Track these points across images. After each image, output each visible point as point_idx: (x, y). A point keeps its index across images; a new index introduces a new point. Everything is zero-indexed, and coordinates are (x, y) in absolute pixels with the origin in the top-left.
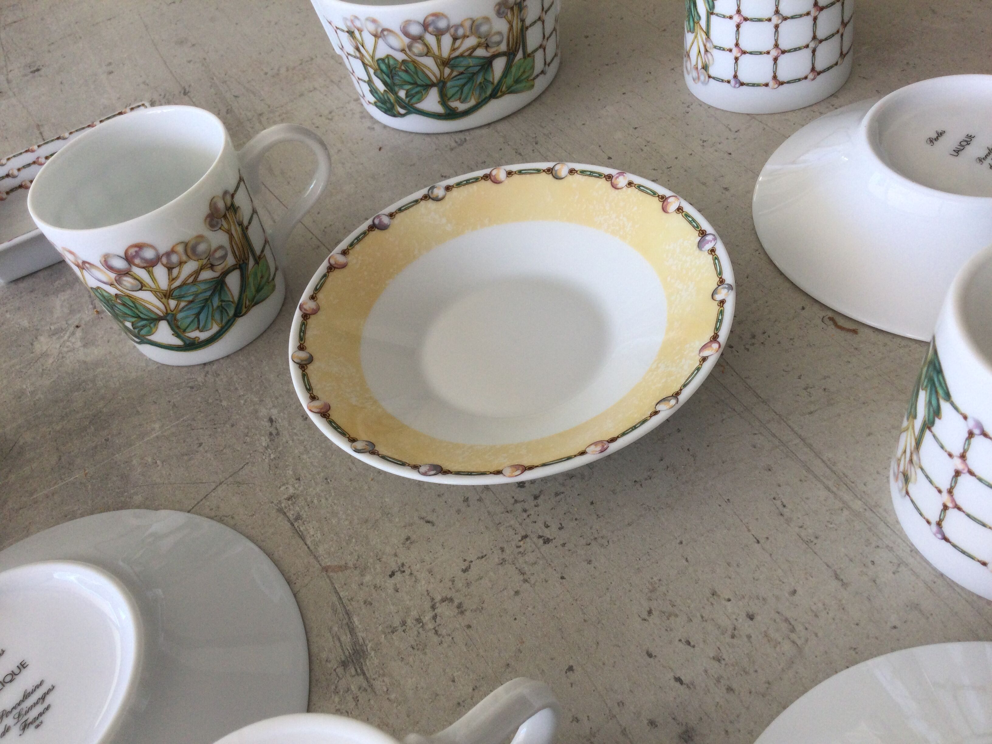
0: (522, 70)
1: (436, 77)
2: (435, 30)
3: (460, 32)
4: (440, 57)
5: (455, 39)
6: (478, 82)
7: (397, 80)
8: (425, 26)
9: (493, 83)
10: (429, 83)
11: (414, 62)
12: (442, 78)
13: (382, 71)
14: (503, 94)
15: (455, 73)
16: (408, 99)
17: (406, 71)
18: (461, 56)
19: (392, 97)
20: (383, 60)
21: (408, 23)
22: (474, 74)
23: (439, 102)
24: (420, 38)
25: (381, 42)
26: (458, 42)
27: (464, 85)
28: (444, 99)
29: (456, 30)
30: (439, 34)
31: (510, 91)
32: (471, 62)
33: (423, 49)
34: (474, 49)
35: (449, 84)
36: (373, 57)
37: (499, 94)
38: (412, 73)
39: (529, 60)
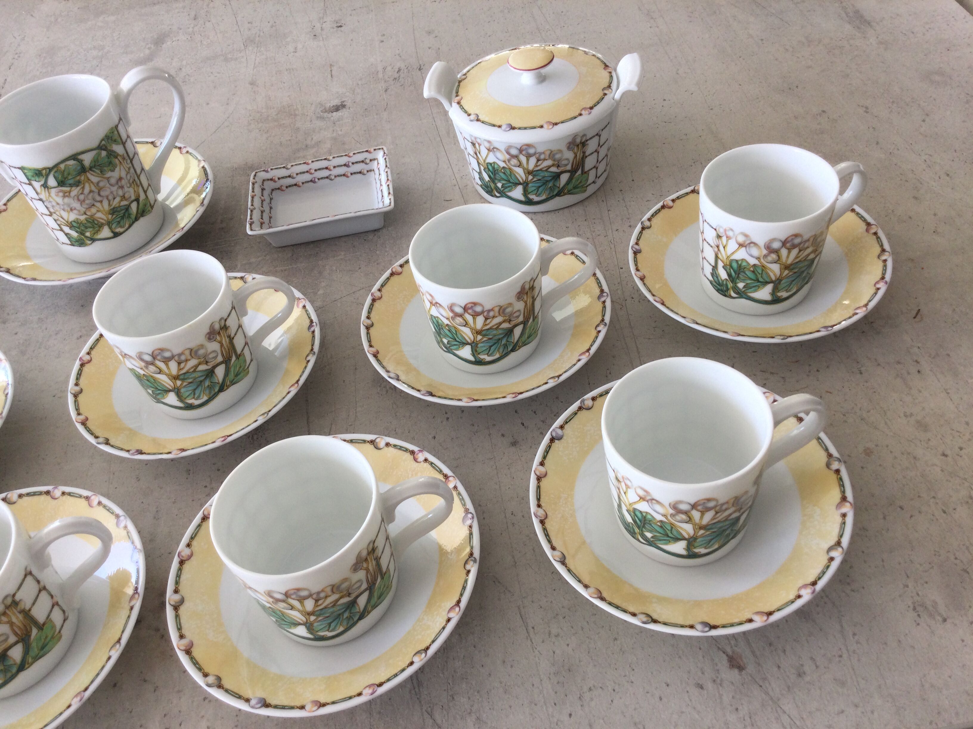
0: (579, 181)
1: (522, 179)
2: (526, 153)
3: (542, 157)
4: (528, 169)
5: (538, 160)
6: (549, 186)
7: (497, 177)
8: (521, 151)
9: (559, 187)
10: (518, 182)
11: (510, 169)
12: (526, 182)
13: (489, 170)
14: (565, 194)
15: (535, 179)
16: (502, 189)
17: (504, 173)
18: (541, 170)
19: (492, 186)
20: (491, 164)
21: (510, 147)
22: (547, 181)
23: (522, 194)
24: (516, 157)
25: (491, 154)
26: (540, 162)
27: (540, 187)
28: (526, 192)
29: (540, 156)
30: (528, 156)
31: (570, 193)
32: (546, 174)
33: (517, 164)
34: (549, 167)
35: (530, 185)
36: (484, 161)
37: (562, 194)
38: (508, 175)
39: (585, 175)
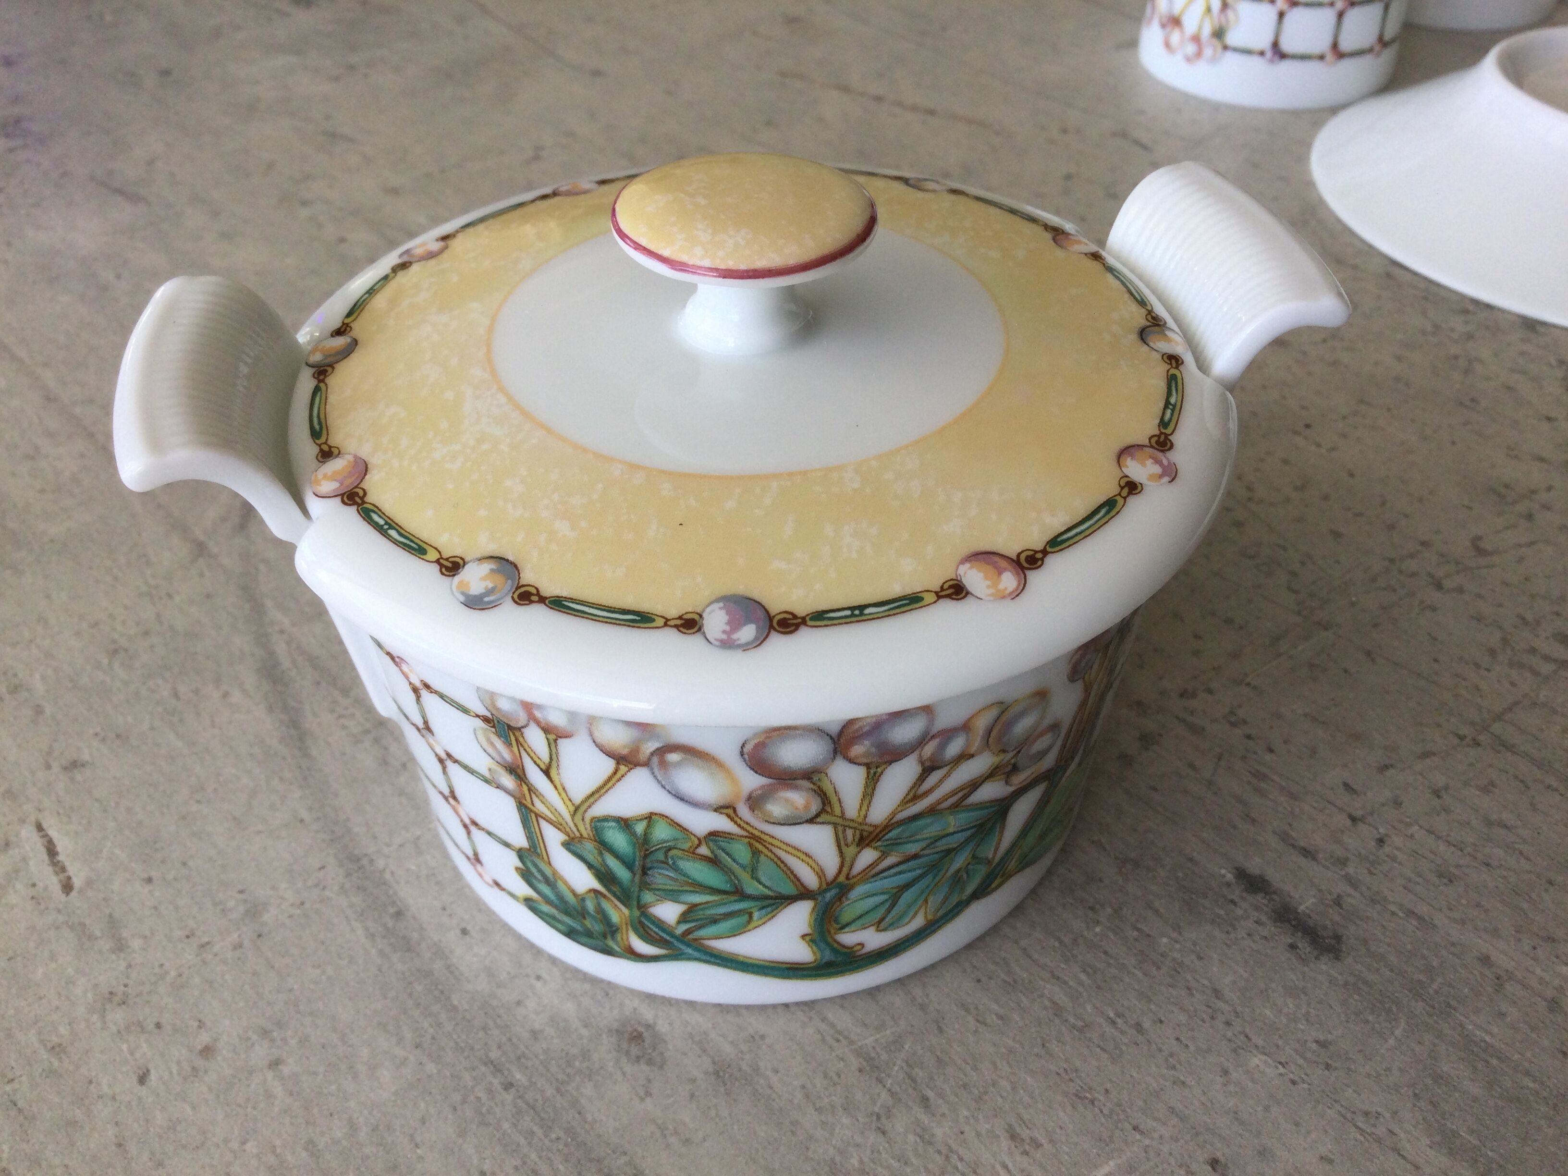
1: (820, 873)
2: (873, 750)
3: (954, 747)
5: (929, 769)
6: (952, 871)
7: (663, 878)
8: (841, 742)
9: (990, 861)
10: (789, 889)
11: (755, 838)
12: (842, 878)
13: (604, 846)
15: (891, 860)
16: (685, 926)
17: (713, 858)
18: (932, 811)
19: (619, 913)
20: (622, 821)
21: (778, 733)
22: (948, 852)
23: (803, 937)
24: (807, 776)
25: (638, 776)
26: (935, 776)
28: (825, 926)
29: (942, 746)
30: (881, 760)
32: (955, 821)
33: (807, 807)
34: (974, 785)
35: (859, 889)
36: (579, 808)
37: (998, 880)
38: (735, 866)
